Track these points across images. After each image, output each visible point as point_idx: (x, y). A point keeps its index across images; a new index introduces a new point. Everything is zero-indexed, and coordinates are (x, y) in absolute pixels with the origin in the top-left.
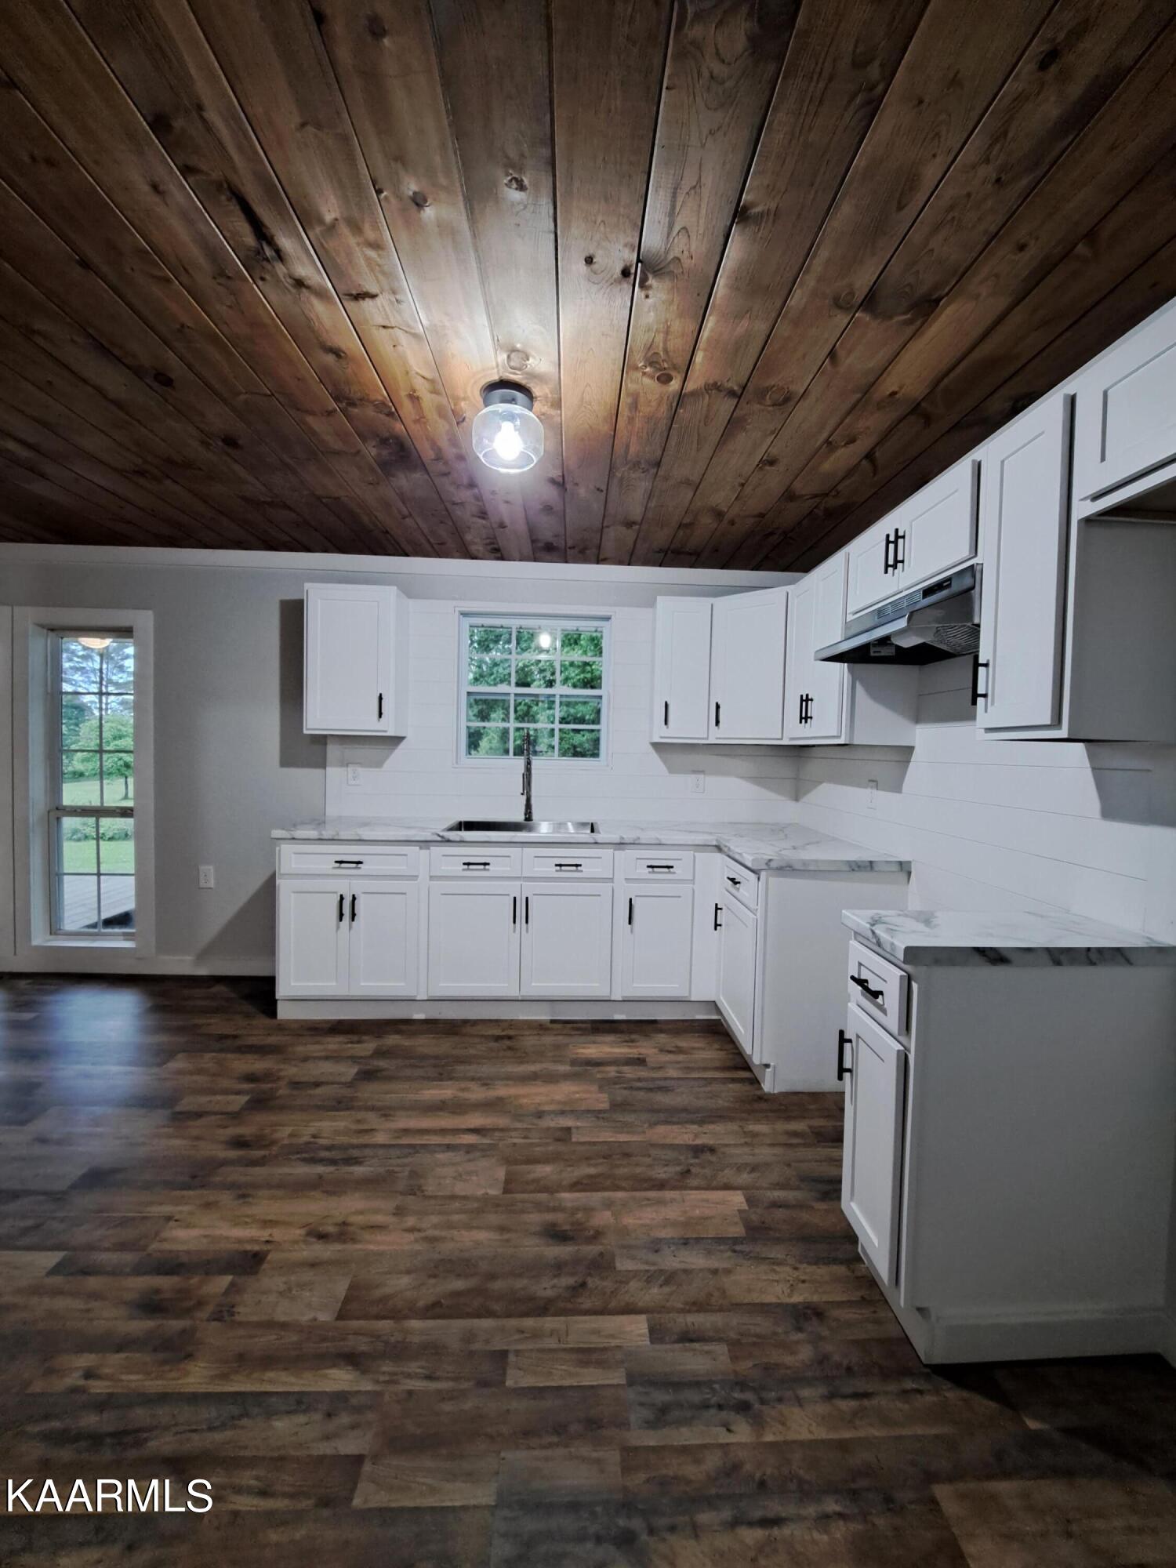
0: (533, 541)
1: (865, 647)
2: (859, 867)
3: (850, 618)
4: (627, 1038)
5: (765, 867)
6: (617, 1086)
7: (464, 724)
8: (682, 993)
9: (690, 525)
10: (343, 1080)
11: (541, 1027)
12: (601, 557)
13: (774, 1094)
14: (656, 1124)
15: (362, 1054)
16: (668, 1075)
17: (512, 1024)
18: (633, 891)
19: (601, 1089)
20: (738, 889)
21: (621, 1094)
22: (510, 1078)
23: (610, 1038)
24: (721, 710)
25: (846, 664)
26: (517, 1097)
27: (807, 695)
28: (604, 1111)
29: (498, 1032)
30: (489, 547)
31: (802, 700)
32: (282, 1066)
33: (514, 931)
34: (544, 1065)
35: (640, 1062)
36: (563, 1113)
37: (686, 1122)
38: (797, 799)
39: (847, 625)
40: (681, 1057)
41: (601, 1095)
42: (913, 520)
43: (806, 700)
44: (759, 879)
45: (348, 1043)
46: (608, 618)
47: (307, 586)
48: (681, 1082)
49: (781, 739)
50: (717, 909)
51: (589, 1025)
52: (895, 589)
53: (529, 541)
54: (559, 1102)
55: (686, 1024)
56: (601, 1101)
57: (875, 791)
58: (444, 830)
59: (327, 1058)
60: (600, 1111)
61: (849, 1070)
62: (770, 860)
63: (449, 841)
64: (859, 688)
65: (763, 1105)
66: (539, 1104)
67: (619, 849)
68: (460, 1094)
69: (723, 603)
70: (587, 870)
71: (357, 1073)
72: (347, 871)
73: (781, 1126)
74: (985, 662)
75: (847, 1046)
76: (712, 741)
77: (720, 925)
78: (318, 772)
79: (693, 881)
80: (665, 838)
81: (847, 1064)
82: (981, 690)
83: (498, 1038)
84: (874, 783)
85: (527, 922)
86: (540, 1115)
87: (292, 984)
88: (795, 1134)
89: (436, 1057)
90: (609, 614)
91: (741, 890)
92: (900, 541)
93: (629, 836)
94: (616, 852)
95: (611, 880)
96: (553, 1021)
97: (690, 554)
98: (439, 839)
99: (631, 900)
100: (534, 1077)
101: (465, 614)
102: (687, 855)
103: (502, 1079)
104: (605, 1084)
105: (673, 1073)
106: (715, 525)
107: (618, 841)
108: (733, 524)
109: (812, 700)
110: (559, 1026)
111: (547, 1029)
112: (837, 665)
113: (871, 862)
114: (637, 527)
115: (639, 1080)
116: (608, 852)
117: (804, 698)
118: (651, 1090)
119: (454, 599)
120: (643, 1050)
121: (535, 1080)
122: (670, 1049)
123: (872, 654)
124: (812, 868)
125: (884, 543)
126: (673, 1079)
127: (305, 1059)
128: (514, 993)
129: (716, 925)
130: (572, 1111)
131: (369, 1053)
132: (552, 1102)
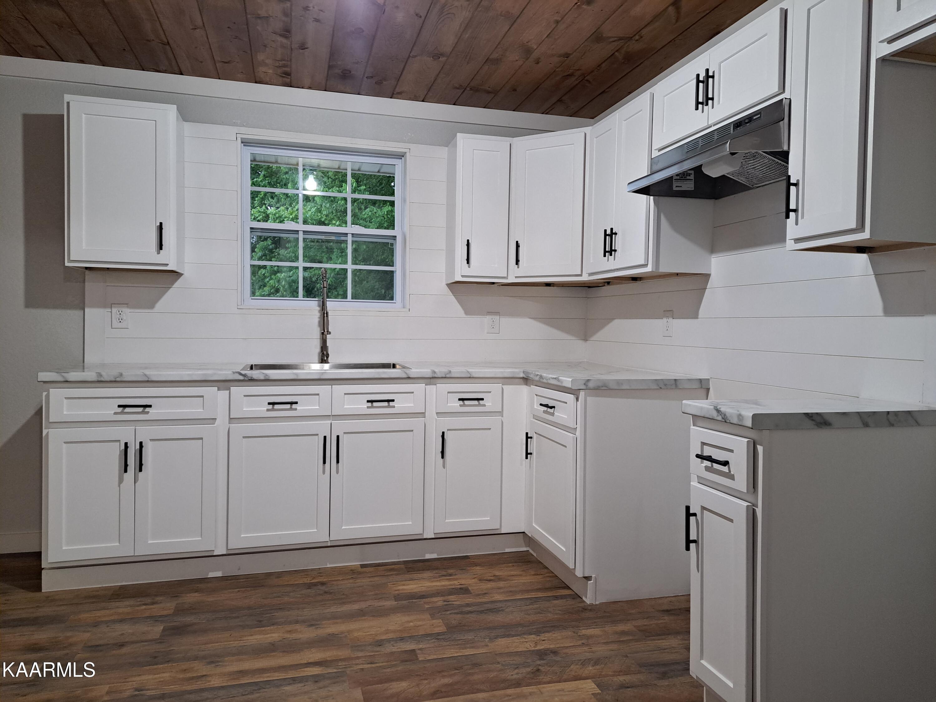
0: (330, 67)
1: (669, 180)
2: (665, 385)
3: (655, 154)
4: (444, 573)
5: (583, 387)
6: (448, 613)
7: (248, 262)
8: (493, 525)
9: (497, 61)
10: (150, 637)
11: (352, 572)
12: (397, 90)
13: (596, 605)
14: (497, 637)
15: (165, 613)
16: (493, 599)
17: (320, 572)
18: (446, 423)
19: (433, 616)
20: (553, 414)
21: (455, 619)
22: (335, 617)
23: (427, 574)
24: (521, 249)
25: (652, 198)
26: (349, 632)
27: (612, 229)
28: (443, 633)
29: (307, 580)
30: (280, 71)
31: (606, 235)
32: (69, 634)
33: (324, 472)
34: (368, 603)
35: (464, 591)
36: (402, 639)
37: (524, 634)
38: (586, 340)
39: (653, 161)
40: (501, 584)
41: (434, 621)
42: (722, 62)
43: (610, 235)
44: (577, 399)
45: (140, 605)
46: (401, 156)
47: (67, 97)
48: (509, 604)
49: (581, 275)
50: (527, 437)
51: (403, 566)
52: (705, 124)
53: (327, 66)
54: (394, 631)
55: (496, 557)
56: (438, 626)
57: (670, 320)
58: (242, 370)
59: (121, 621)
60: (438, 634)
61: (694, 541)
62: (588, 380)
63: (252, 380)
64: (664, 221)
65: (588, 614)
66: (376, 635)
67: (430, 384)
68: (288, 636)
69: (520, 143)
70: (400, 405)
71: (164, 630)
72: (131, 415)
73: (609, 629)
74: (795, 182)
75: (692, 519)
76: (511, 280)
77: (531, 454)
78: (76, 314)
79: (501, 413)
80: (476, 371)
81: (693, 537)
82: (792, 206)
83: (310, 586)
84: (670, 313)
85: (338, 462)
86: (380, 643)
87: (64, 548)
88: (623, 633)
89: (249, 608)
90: (404, 150)
91: (556, 414)
92: (710, 80)
93: (440, 371)
94: (428, 387)
95: (423, 414)
96: (363, 566)
97: (489, 92)
98: (241, 378)
99: (443, 433)
100: (361, 614)
101: (246, 143)
102: (496, 387)
103: (329, 619)
104: (434, 612)
105: (498, 597)
106: (520, 63)
107: (430, 375)
108: (538, 63)
109: (616, 234)
110: (371, 569)
111: (360, 573)
112: (644, 197)
113: (675, 380)
114: (444, 59)
115: (468, 605)
116: (419, 387)
117: (608, 232)
118: (481, 612)
119: (235, 125)
120: (463, 582)
121: (364, 615)
122: (489, 578)
123: (675, 189)
124: (625, 387)
125: (695, 81)
126: (501, 601)
127: (96, 624)
128: (323, 537)
129: (527, 454)
130: (410, 637)
131: (171, 612)
132: (387, 632)
